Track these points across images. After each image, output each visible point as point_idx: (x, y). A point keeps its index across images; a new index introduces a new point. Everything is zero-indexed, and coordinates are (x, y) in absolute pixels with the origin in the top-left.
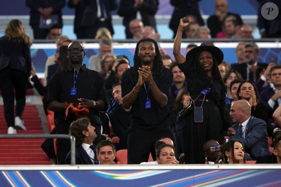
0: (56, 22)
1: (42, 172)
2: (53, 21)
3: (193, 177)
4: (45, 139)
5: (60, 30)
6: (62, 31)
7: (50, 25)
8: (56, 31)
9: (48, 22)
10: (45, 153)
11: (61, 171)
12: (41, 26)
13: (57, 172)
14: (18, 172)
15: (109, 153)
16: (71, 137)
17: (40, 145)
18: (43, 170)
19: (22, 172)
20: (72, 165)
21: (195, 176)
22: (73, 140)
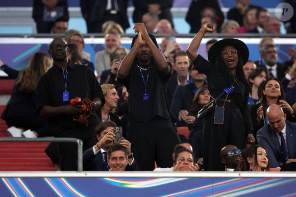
0: (61, 14)
1: (46, 179)
2: (58, 14)
3: (211, 185)
4: (49, 143)
5: (66, 24)
6: (68, 25)
7: (55, 17)
8: (61, 24)
9: (53, 14)
10: (49, 158)
11: (67, 178)
12: (45, 18)
13: (63, 179)
14: (19, 179)
15: (121, 158)
16: (78, 141)
17: (44, 150)
18: (47, 177)
19: (23, 179)
20: (79, 172)
21: (214, 185)
22: (81, 144)
